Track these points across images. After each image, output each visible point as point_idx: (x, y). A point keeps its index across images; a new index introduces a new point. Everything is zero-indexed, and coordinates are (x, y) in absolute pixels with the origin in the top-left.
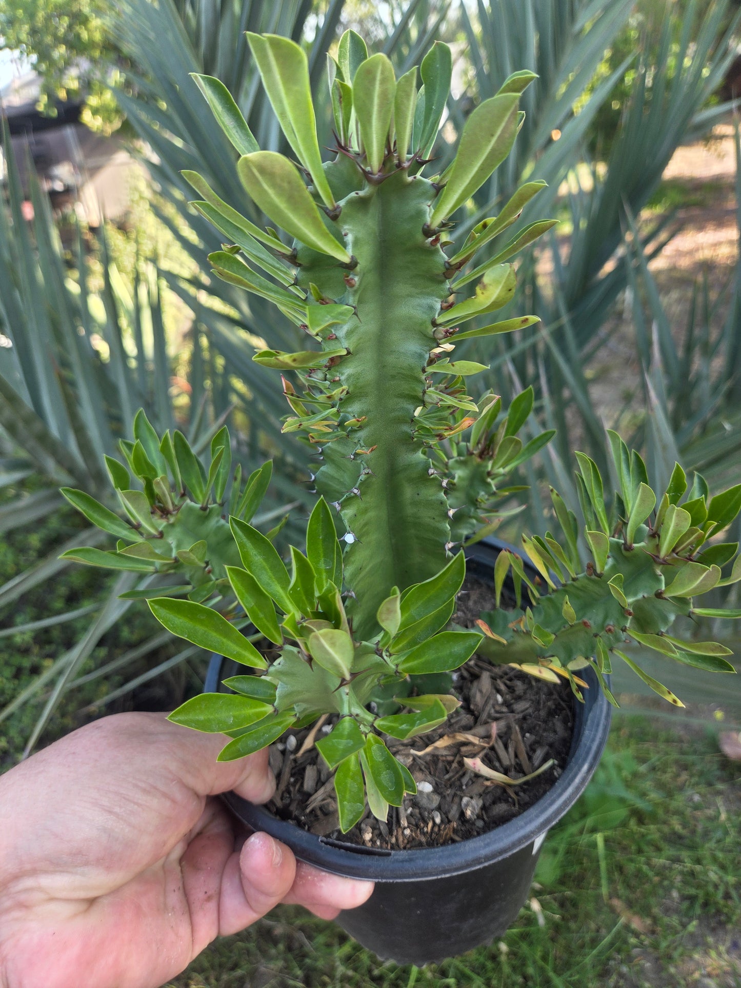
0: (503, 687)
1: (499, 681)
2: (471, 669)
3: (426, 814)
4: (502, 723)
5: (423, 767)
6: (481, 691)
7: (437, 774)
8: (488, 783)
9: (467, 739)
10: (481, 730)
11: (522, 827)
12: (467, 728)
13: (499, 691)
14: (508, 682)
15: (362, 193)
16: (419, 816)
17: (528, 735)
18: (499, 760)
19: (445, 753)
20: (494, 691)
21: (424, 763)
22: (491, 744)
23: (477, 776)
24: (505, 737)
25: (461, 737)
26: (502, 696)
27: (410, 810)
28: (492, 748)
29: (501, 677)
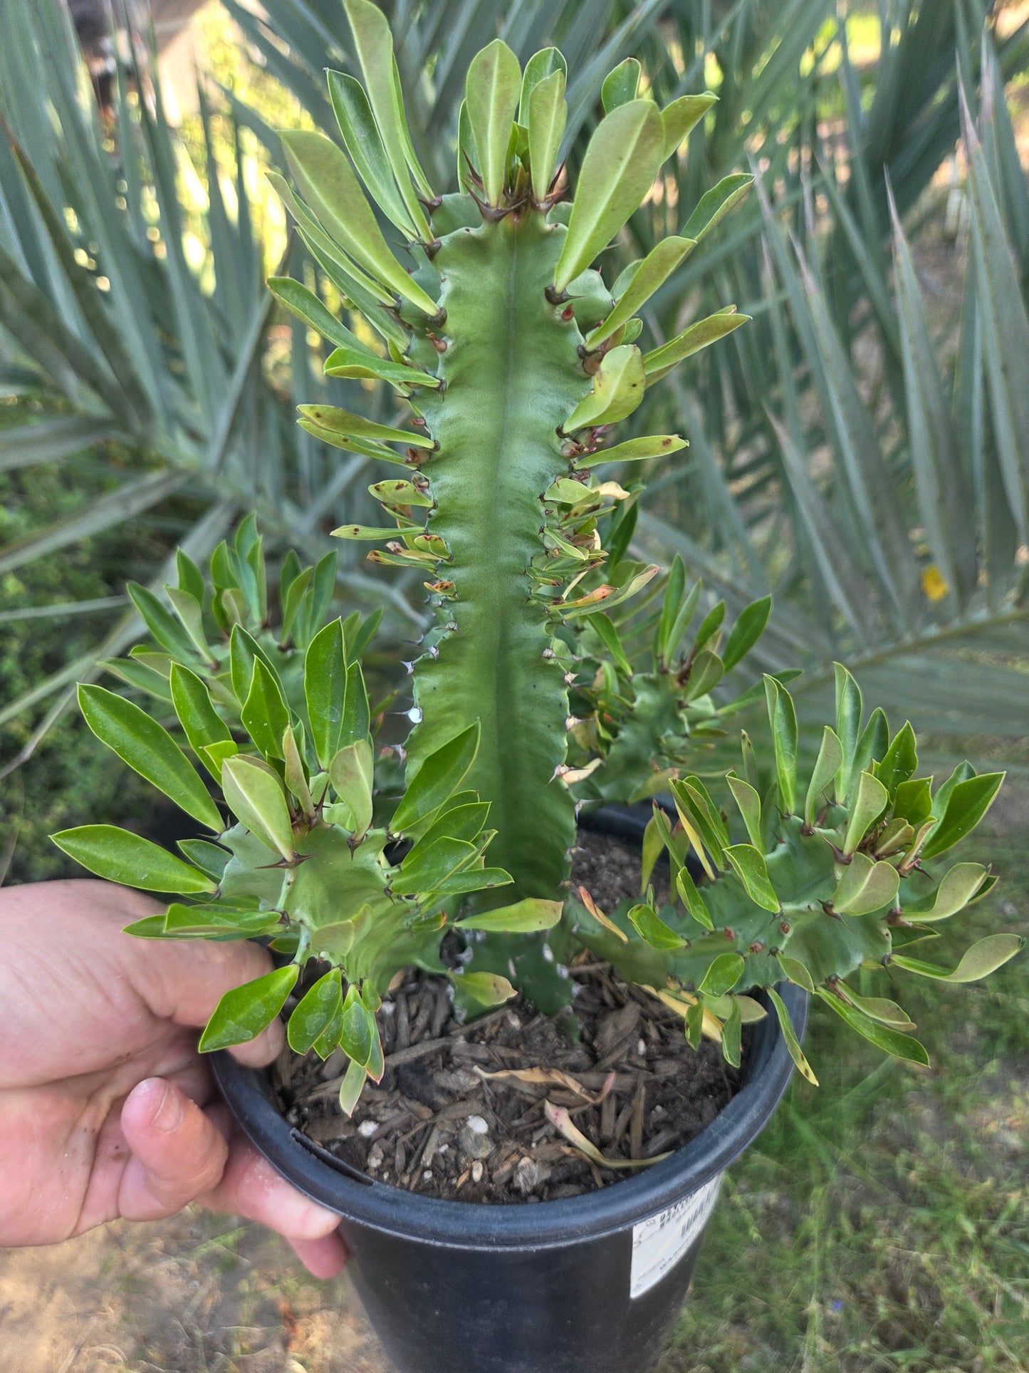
0: (654, 1034)
1: (650, 1024)
2: (618, 996)
3: (463, 1160)
4: (628, 1080)
5: (488, 1099)
6: (616, 1026)
7: (502, 1114)
8: (567, 1150)
9: (565, 1082)
10: (593, 1078)
11: (566, 1214)
12: (574, 1069)
13: (645, 1036)
14: (663, 1028)
15: (473, 232)
16: (453, 1159)
17: (659, 1108)
18: (599, 1125)
19: (527, 1090)
20: (637, 1034)
21: (492, 1093)
22: (598, 1101)
23: (558, 1136)
24: (622, 1098)
25: (557, 1077)
26: (646, 1044)
27: (444, 1148)
28: (598, 1109)
29: (656, 1019)
